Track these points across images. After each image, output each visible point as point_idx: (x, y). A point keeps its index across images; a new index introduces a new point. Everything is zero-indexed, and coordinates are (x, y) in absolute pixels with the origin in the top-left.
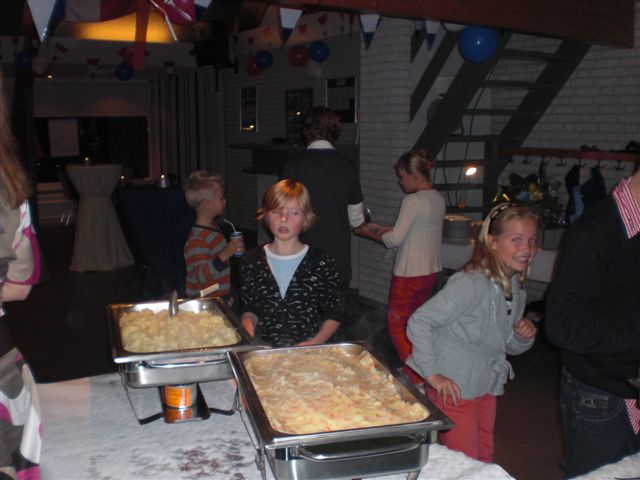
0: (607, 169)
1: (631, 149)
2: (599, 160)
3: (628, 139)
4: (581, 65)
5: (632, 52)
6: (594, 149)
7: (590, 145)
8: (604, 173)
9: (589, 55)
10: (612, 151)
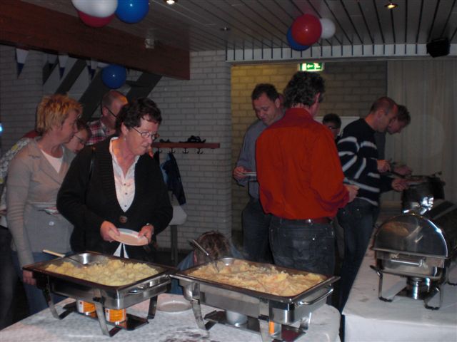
0: (178, 153)
1: (192, 140)
2: (172, 148)
3: (189, 135)
4: (154, 89)
5: (189, 82)
6: (168, 141)
7: (165, 139)
8: (175, 156)
9: (160, 83)
10: (180, 142)
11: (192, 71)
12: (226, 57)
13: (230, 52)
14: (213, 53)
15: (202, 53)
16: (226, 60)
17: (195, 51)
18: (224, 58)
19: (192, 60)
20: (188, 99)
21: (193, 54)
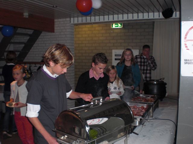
11: (55, 28)
12: (70, 21)
13: (72, 19)
14: (64, 19)
15: (60, 20)
16: (70, 22)
17: (57, 19)
18: (69, 22)
19: (56, 23)
20: (54, 41)
21: (56, 20)
